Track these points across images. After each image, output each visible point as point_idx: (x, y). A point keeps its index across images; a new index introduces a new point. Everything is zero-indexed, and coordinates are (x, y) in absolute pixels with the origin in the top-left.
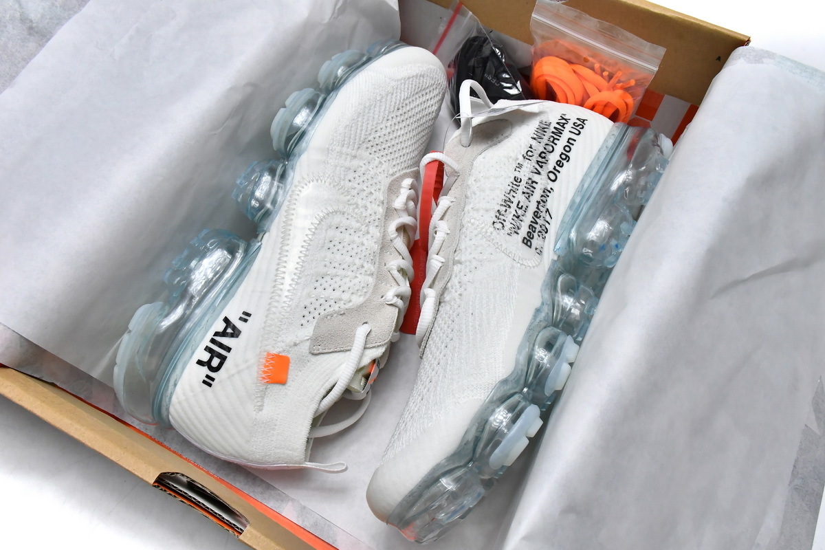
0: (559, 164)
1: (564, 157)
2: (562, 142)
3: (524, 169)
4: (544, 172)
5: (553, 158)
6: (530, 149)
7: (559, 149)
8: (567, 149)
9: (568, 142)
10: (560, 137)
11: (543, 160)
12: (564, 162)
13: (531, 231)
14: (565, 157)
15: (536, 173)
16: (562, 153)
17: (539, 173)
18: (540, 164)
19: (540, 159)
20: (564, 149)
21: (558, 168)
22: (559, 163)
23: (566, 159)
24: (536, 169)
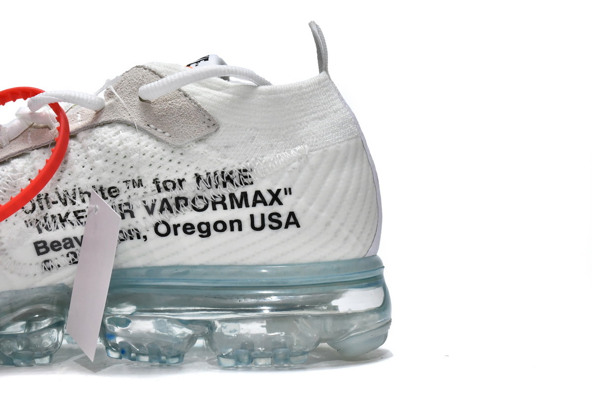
0: (188, 229)
1: (204, 227)
2: (226, 215)
3: (140, 191)
4: (157, 217)
5: (188, 216)
6: (176, 181)
7: (210, 216)
8: (220, 227)
9: (232, 222)
10: (233, 207)
11: (174, 208)
12: (197, 233)
13: (63, 244)
14: (205, 231)
15: (147, 207)
16: (208, 224)
17: (150, 211)
18: (165, 205)
19: (172, 202)
20: (216, 223)
21: (180, 230)
22: (188, 227)
23: (204, 232)
24: (153, 205)
